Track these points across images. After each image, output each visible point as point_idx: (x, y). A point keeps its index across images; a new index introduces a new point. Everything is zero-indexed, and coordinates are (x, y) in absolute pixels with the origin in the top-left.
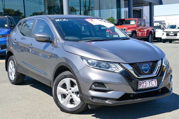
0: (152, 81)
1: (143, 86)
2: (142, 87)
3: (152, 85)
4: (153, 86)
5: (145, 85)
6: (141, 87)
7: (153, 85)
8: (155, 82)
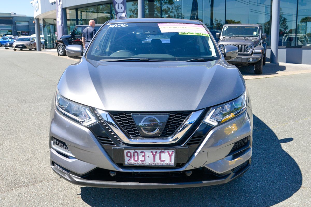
0: (160, 152)
1: (136, 159)
2: (134, 162)
3: (160, 160)
4: (164, 164)
5: (141, 158)
6: (132, 162)
7: (164, 161)
8: (170, 156)
